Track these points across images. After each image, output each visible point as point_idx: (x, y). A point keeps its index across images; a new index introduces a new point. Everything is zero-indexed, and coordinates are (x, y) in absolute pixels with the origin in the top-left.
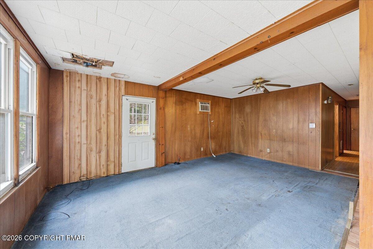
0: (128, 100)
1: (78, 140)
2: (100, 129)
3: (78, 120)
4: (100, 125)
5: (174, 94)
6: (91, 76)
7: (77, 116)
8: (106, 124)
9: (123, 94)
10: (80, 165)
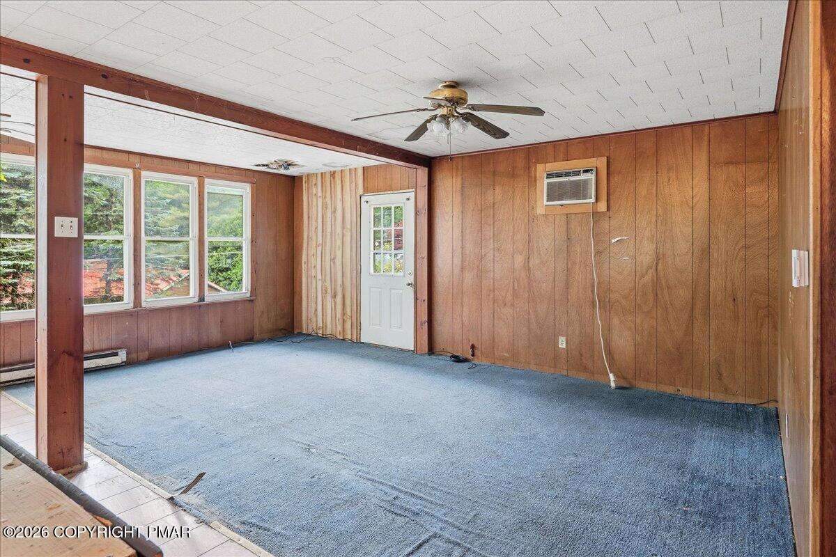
0: (369, 203)
1: (314, 274)
2: (334, 259)
3: (314, 243)
4: (335, 252)
5: (457, 169)
6: (325, 173)
7: (314, 238)
8: (341, 250)
9: (361, 193)
10: (316, 310)
